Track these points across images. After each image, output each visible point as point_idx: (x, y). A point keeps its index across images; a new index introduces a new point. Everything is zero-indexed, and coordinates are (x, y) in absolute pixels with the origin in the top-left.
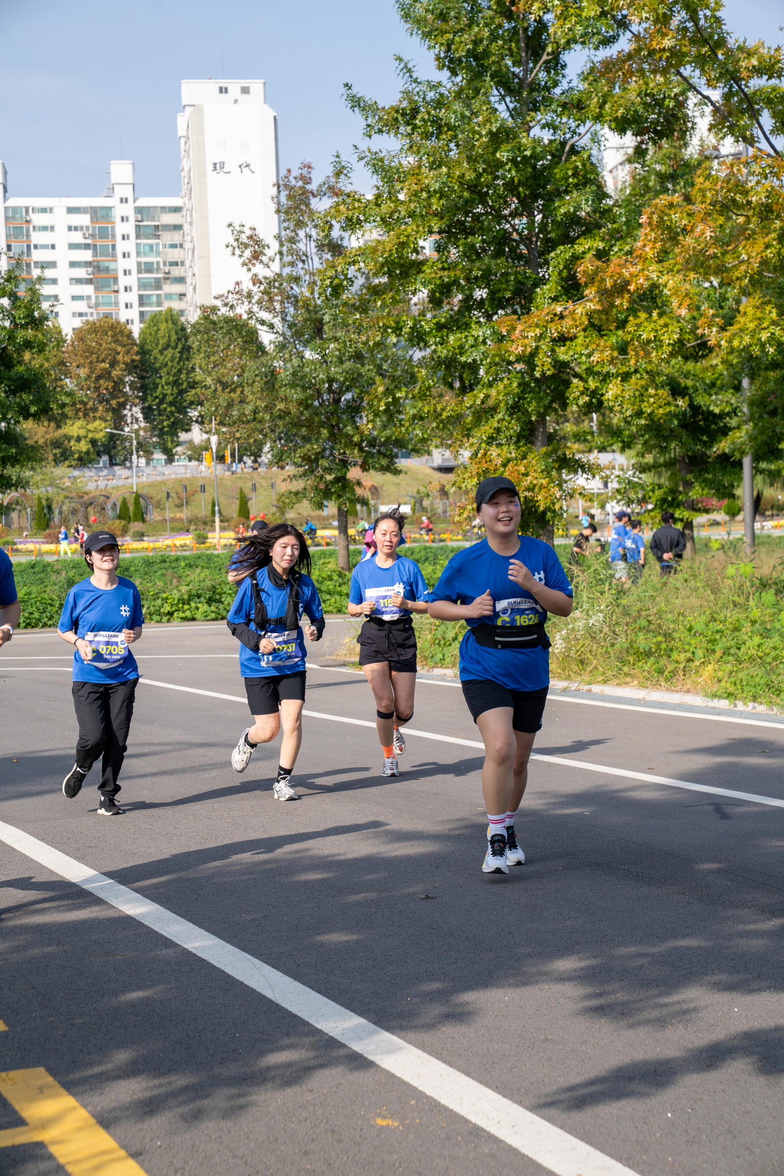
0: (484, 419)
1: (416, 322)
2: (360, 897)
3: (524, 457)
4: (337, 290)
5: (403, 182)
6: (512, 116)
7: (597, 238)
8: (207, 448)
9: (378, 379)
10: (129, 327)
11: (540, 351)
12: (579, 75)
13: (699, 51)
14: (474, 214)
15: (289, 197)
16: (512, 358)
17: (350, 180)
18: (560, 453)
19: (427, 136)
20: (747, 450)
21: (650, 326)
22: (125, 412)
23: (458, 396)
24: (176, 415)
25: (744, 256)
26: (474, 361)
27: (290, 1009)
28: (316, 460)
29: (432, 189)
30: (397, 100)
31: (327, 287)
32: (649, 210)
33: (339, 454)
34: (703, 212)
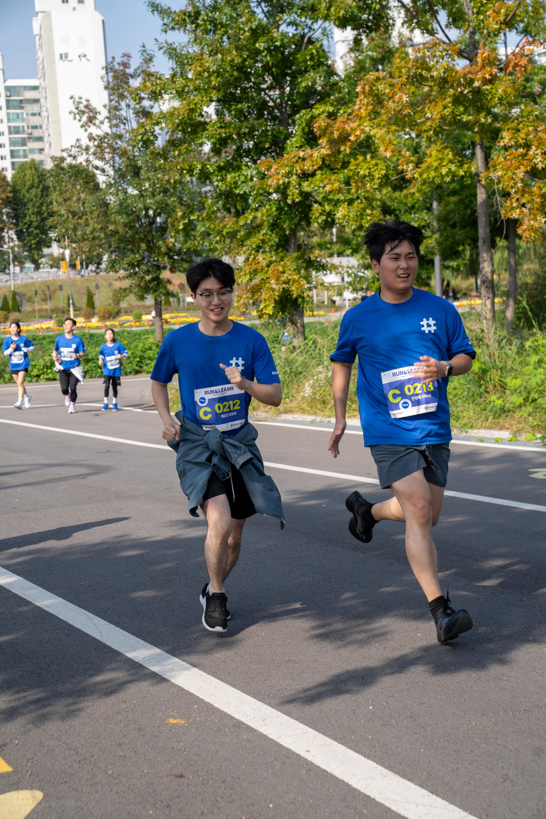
0: (253, 234)
1: (204, 166)
3: (282, 260)
4: (147, 143)
5: (191, 65)
6: (266, 16)
7: (328, 104)
8: (63, 259)
9: (179, 207)
10: (4, 173)
11: (291, 185)
14: (241, 88)
15: (114, 77)
16: (271, 190)
17: (153, 64)
18: (306, 257)
19: (207, 32)
20: (436, 252)
21: (365, 166)
22: (4, 234)
23: (234, 217)
24: (40, 236)
25: (429, 115)
26: (245, 192)
27: (113, 647)
28: (138, 266)
29: (211, 70)
30: (184, 6)
31: (140, 141)
32: (362, 82)
33: (154, 261)
34: (400, 83)
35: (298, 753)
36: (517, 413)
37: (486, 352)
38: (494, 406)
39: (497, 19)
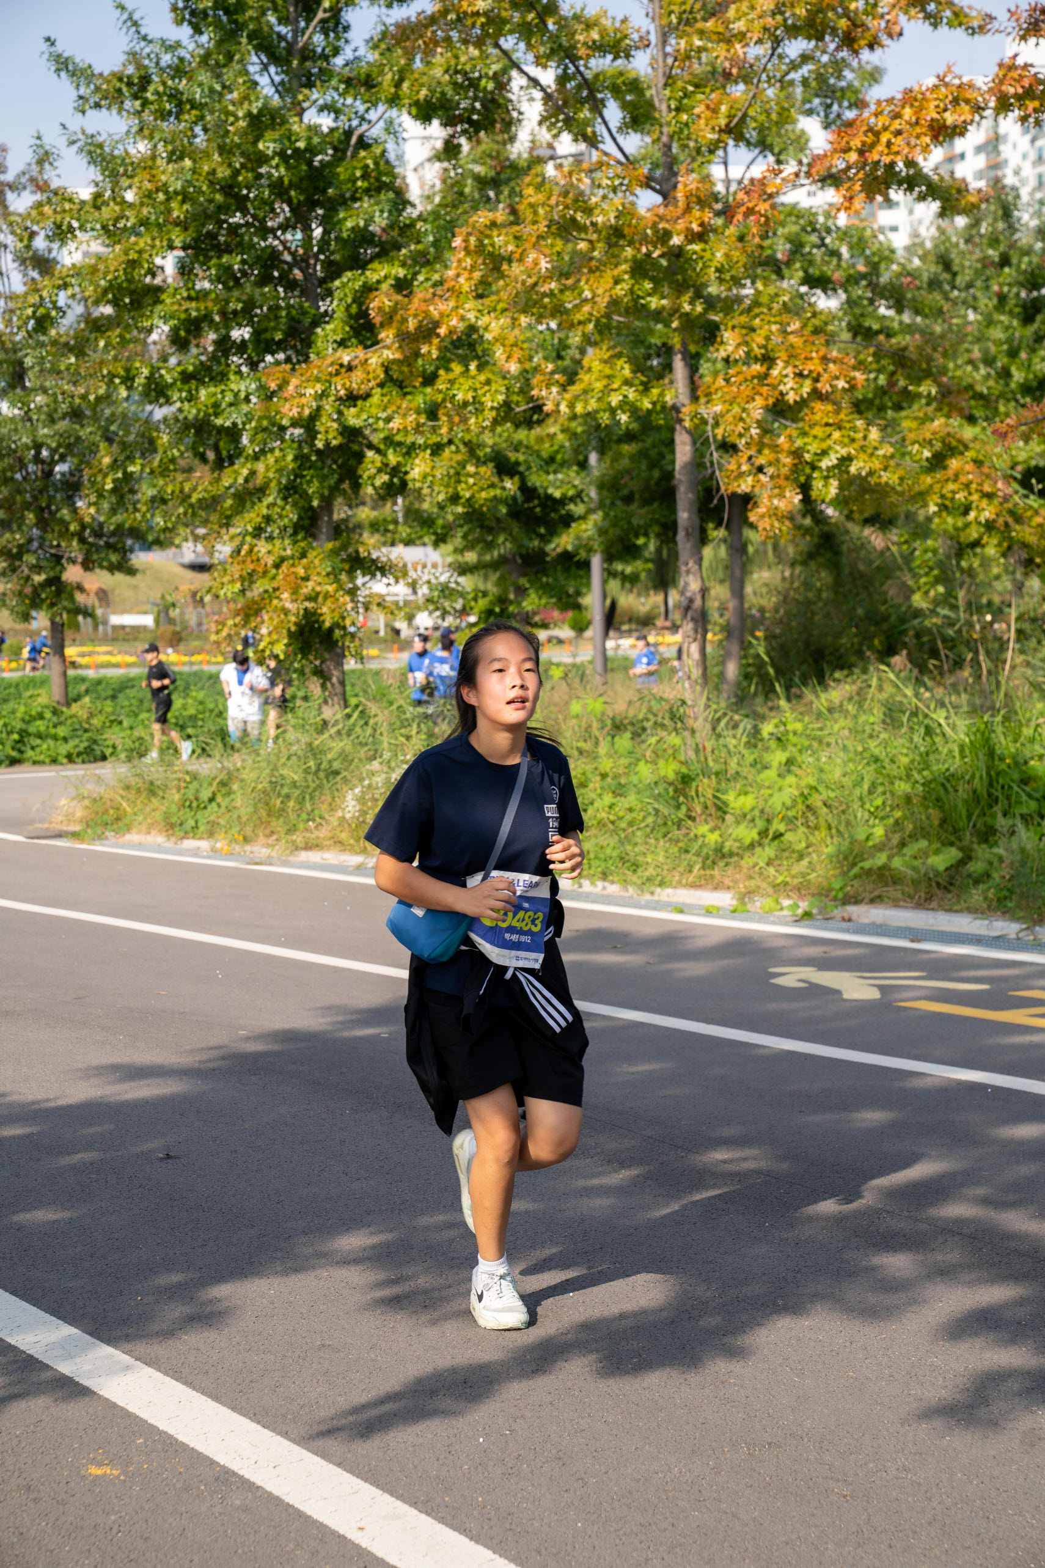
0: (248, 505)
1: (154, 370)
2: (76, 1158)
3: (303, 555)
4: (43, 323)
5: (132, 177)
6: (277, 91)
7: (396, 263)
9: (103, 445)
11: (323, 413)
12: (367, 42)
13: (523, 17)
14: (230, 224)
16: (285, 422)
17: (58, 172)
18: (351, 550)
19: (163, 115)
20: (596, 547)
21: (467, 384)
23: (213, 470)
25: (587, 294)
26: (234, 424)
28: (19, 556)
29: (171, 189)
30: (119, 63)
31: (29, 318)
32: (464, 230)
33: (52, 546)
34: (535, 235)
35: (342, 1532)
36: (746, 858)
37: (690, 741)
38: (704, 845)
39: (713, 122)
